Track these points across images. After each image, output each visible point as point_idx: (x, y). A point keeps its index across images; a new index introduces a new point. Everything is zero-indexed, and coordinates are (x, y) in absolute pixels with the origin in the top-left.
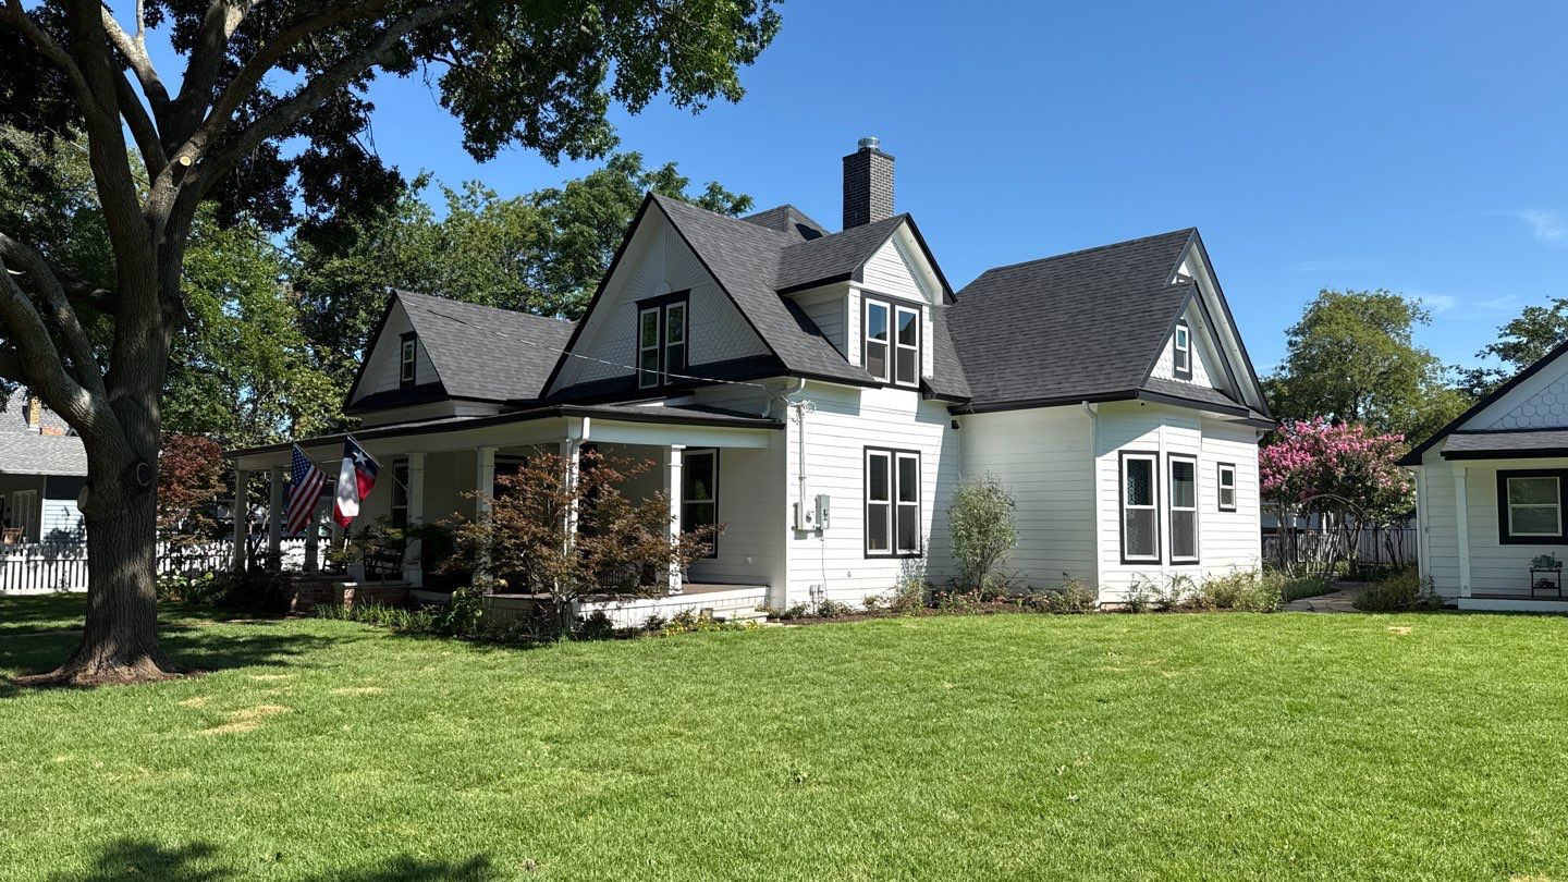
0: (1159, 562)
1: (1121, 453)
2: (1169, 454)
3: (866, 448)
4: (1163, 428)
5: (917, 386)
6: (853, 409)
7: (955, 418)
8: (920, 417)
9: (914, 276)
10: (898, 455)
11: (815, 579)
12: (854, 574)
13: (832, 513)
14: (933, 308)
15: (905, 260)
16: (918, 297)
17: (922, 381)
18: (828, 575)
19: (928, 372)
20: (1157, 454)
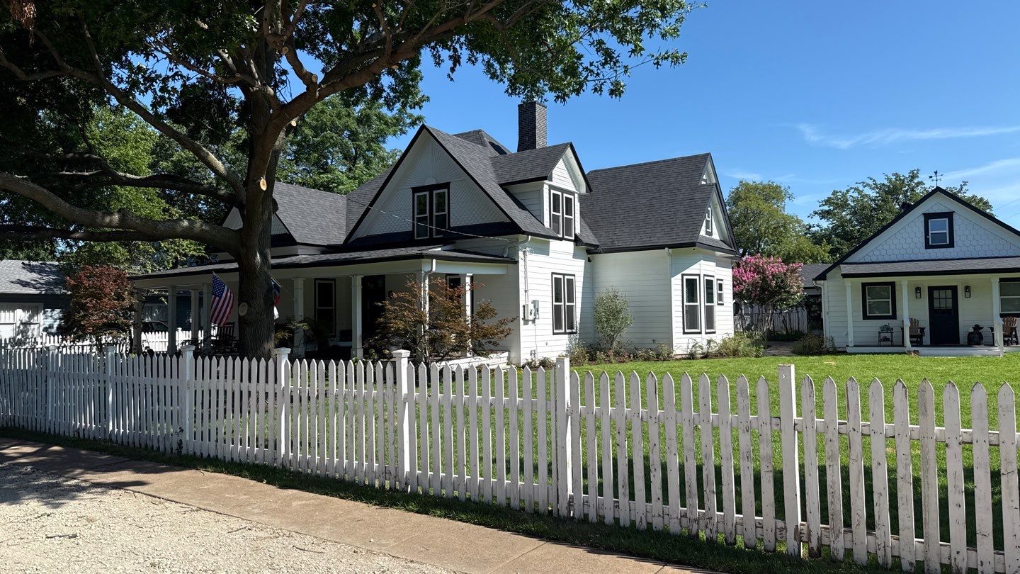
0: (700, 333)
1: (683, 275)
2: (705, 275)
3: (553, 273)
4: (702, 262)
5: (573, 238)
6: (545, 251)
7: (589, 256)
8: (575, 256)
9: (571, 177)
10: (566, 277)
11: (532, 346)
12: (549, 343)
13: (540, 310)
14: (581, 196)
15: (567, 168)
16: (572, 189)
17: (576, 235)
18: (539, 344)
19: (578, 231)
20: (699, 275)
